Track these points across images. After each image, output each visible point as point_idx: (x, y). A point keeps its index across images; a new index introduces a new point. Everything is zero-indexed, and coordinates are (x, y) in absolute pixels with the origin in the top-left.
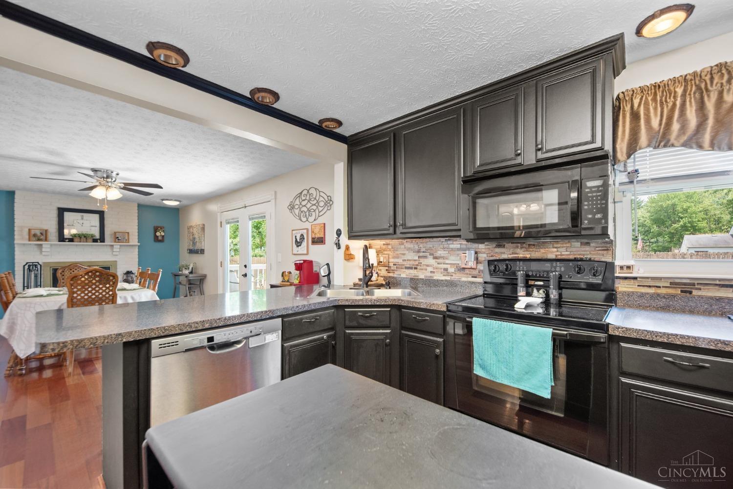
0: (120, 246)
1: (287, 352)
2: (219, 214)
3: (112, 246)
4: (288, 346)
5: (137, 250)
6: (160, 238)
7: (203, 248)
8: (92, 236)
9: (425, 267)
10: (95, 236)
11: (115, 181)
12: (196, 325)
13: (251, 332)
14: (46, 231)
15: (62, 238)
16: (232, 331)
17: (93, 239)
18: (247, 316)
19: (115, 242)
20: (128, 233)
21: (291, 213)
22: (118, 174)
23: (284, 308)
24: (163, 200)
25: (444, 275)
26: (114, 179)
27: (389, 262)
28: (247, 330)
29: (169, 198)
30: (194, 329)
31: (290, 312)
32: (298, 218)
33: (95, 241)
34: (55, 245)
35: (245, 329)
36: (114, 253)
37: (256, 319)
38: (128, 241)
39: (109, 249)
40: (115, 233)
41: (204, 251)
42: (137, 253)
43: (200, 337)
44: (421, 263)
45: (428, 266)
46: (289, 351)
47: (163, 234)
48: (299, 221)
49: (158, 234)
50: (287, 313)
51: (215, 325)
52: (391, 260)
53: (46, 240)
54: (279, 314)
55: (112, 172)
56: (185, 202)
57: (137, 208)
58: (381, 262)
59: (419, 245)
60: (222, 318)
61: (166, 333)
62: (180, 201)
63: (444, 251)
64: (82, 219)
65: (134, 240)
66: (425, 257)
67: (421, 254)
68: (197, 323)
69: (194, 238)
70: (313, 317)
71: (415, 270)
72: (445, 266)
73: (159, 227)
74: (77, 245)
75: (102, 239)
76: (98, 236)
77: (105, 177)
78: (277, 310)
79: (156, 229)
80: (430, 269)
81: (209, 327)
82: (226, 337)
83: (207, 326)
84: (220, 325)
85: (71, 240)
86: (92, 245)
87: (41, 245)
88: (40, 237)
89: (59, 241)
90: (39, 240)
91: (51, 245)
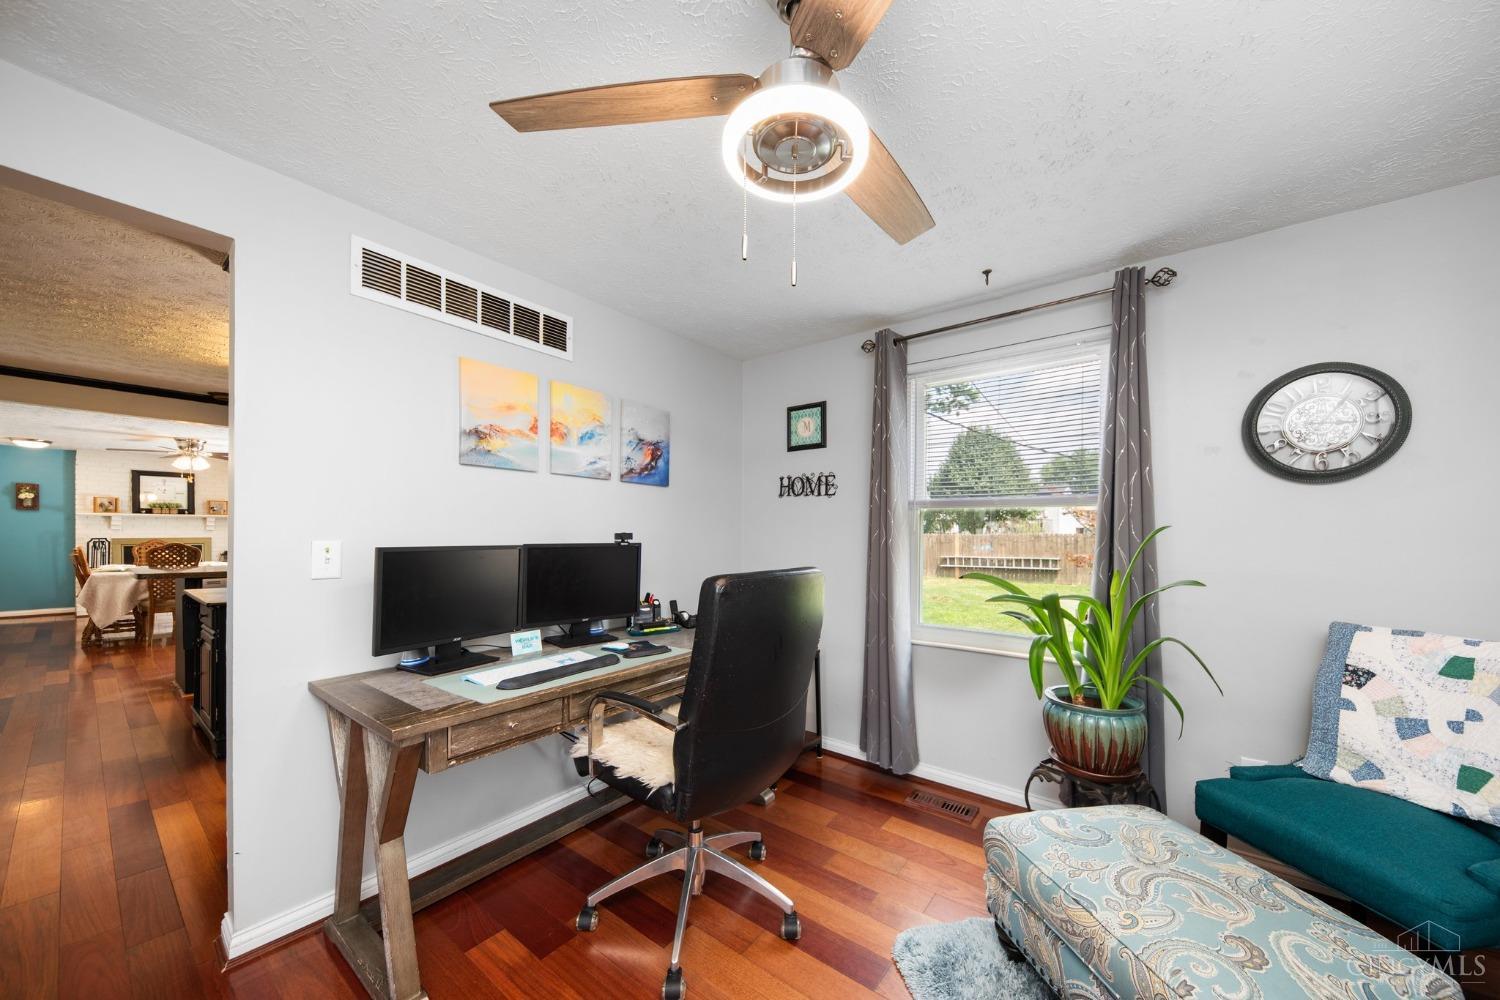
0: (216, 518)
3: (205, 519)
8: (178, 506)
10: (181, 506)
14: (117, 501)
15: (136, 508)
17: (179, 510)
19: (209, 513)
20: (227, 503)
22: (205, 442)
26: (200, 448)
33: (181, 512)
34: (128, 517)
36: (207, 528)
38: (226, 512)
39: (200, 523)
40: (209, 502)
53: (116, 510)
55: (198, 441)
64: (164, 484)
74: (156, 518)
75: (191, 510)
76: (185, 506)
77: (188, 446)
85: (149, 511)
86: (177, 518)
87: (109, 517)
88: (108, 507)
89: (134, 512)
90: (107, 510)
91: (123, 518)
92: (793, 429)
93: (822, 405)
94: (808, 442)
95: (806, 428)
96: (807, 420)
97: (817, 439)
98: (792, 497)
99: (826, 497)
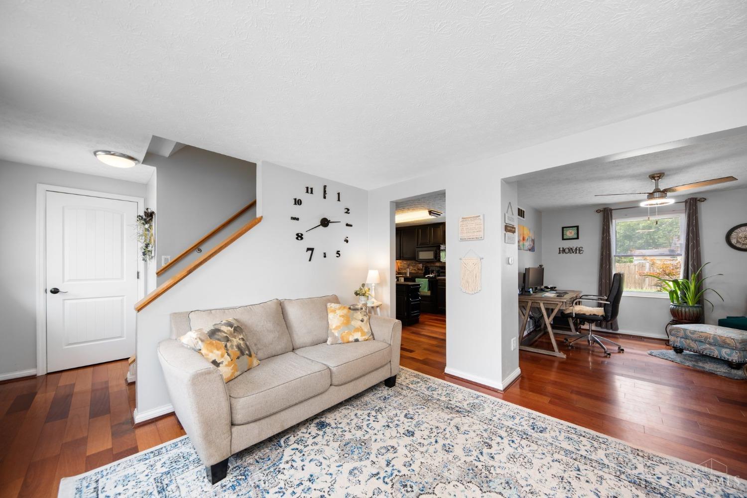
92: (565, 233)
93: (577, 227)
94: (571, 238)
95: (570, 233)
96: (571, 231)
97: (576, 237)
98: (564, 254)
99: (579, 254)
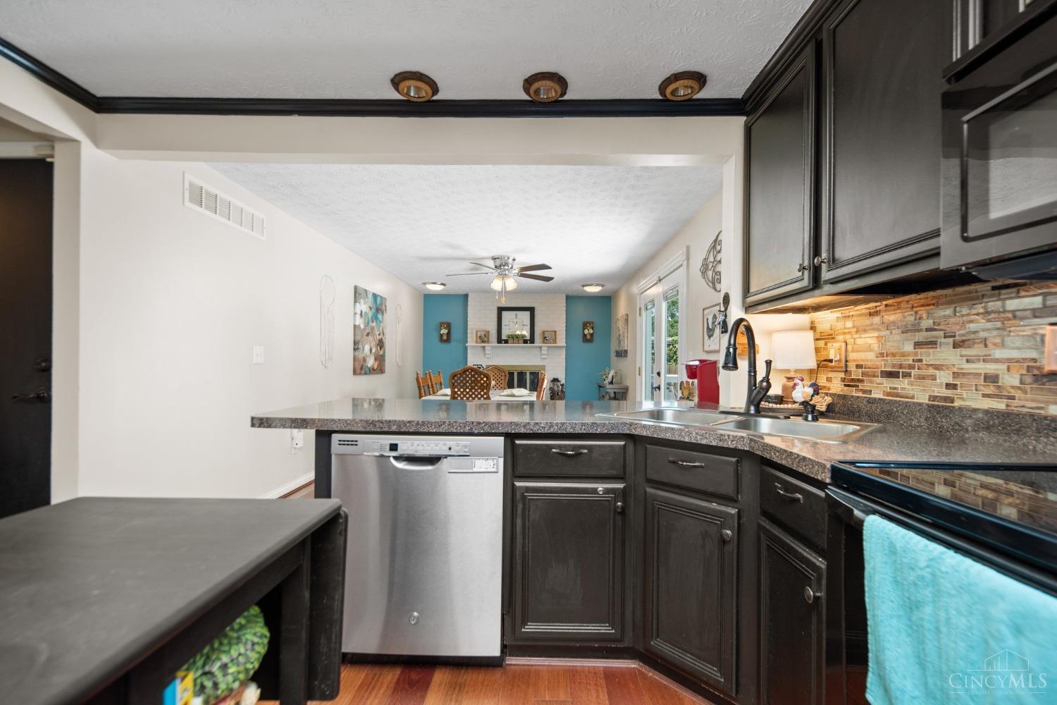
0: (548, 347)
1: (518, 496)
2: (638, 296)
3: (541, 347)
4: (521, 487)
5: (563, 352)
6: (588, 337)
7: (626, 349)
8: (523, 336)
9: (931, 371)
10: (525, 336)
11: (512, 268)
12: (381, 425)
13: (450, 449)
14: (488, 332)
15: (500, 341)
16: (423, 443)
17: (524, 340)
18: (449, 425)
19: (544, 342)
20: (555, 332)
21: (704, 278)
22: (514, 260)
23: (511, 423)
24: (584, 286)
25: (984, 396)
26: (510, 266)
27: (846, 361)
28: (445, 444)
29: (590, 283)
30: (379, 430)
31: (523, 430)
32: (711, 284)
33: (525, 342)
34: (496, 347)
35: (442, 443)
36: (543, 357)
37: (462, 431)
38: (555, 341)
39: (537, 351)
40: (544, 332)
41: (627, 353)
42: (564, 357)
43: (382, 442)
44: (920, 361)
45: (937, 367)
46: (524, 498)
47: (591, 331)
48: (713, 291)
49: (586, 332)
50: (517, 431)
51: (404, 429)
52: (852, 356)
53: (488, 342)
54: (501, 430)
55: (509, 258)
56: (610, 287)
57: (565, 301)
58: (831, 361)
59: (916, 313)
60: (413, 421)
61: (347, 429)
62: (603, 286)
63: (989, 321)
64: (516, 317)
65: (561, 341)
66: (932, 344)
67: (921, 337)
68: (382, 423)
69: (619, 335)
70: (573, 448)
71: (906, 381)
72: (991, 368)
73: (588, 323)
74: (512, 347)
75: (532, 340)
76: (528, 338)
77: (501, 265)
78: (499, 423)
79: (585, 325)
80: (944, 377)
81: (397, 430)
82: (413, 448)
83: (394, 428)
84: (411, 430)
85: (506, 342)
86: (523, 347)
87: (484, 347)
88: (484, 338)
89: (498, 343)
90: (483, 342)
91: (493, 347)
